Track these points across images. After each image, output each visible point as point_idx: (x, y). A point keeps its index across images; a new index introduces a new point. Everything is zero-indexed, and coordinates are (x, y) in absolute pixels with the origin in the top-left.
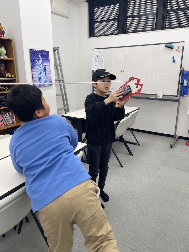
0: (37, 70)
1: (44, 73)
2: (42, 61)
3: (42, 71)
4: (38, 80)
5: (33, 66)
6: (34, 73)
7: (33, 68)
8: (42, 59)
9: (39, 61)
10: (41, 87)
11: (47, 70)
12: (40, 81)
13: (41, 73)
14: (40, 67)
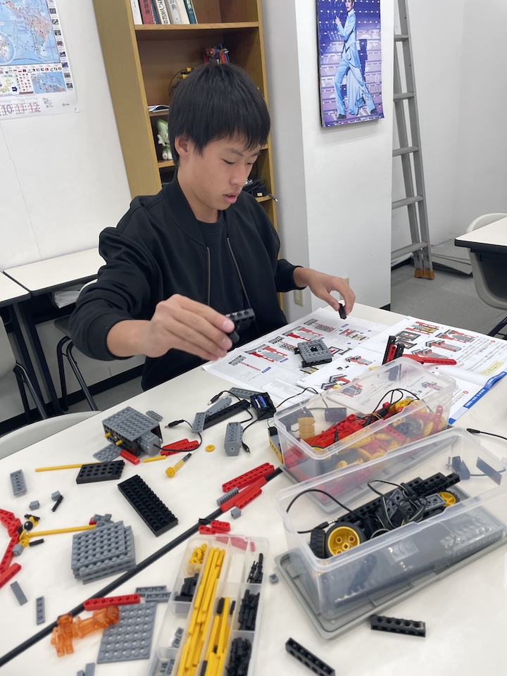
0: (336, 58)
1: (357, 71)
2: (354, 23)
3: (353, 62)
4: (338, 98)
5: (323, 40)
6: (326, 70)
7: (324, 49)
8: (357, 15)
10: (347, 125)
11: (370, 58)
12: (344, 103)
13: (349, 68)
14: (347, 45)
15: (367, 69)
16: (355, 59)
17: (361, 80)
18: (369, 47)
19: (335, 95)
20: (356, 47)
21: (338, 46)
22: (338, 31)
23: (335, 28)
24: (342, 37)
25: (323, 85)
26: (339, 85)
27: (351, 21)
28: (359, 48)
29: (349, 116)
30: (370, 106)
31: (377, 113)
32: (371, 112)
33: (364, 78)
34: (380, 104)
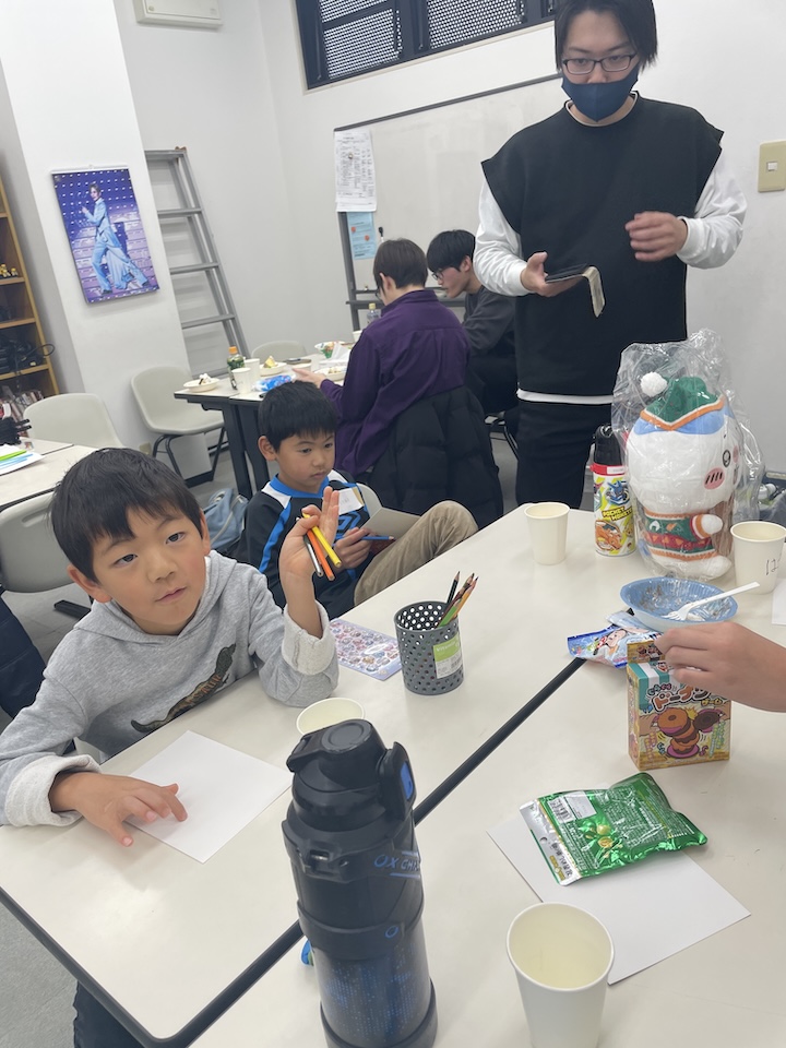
0: (89, 242)
2: (105, 209)
3: (110, 243)
4: (99, 277)
5: (73, 227)
6: (80, 253)
7: (74, 235)
8: (107, 203)
9: (91, 208)
10: (114, 299)
11: (130, 237)
12: (108, 280)
13: (107, 249)
14: (100, 230)
15: (129, 247)
16: (113, 240)
17: (124, 258)
18: (127, 228)
19: (95, 273)
20: (111, 230)
21: (91, 231)
22: (87, 219)
23: (83, 216)
24: (93, 223)
25: (79, 266)
26: (98, 265)
27: (100, 209)
28: (115, 230)
29: (115, 291)
30: (140, 280)
31: (151, 286)
32: (143, 285)
33: (128, 256)
34: (154, 276)
